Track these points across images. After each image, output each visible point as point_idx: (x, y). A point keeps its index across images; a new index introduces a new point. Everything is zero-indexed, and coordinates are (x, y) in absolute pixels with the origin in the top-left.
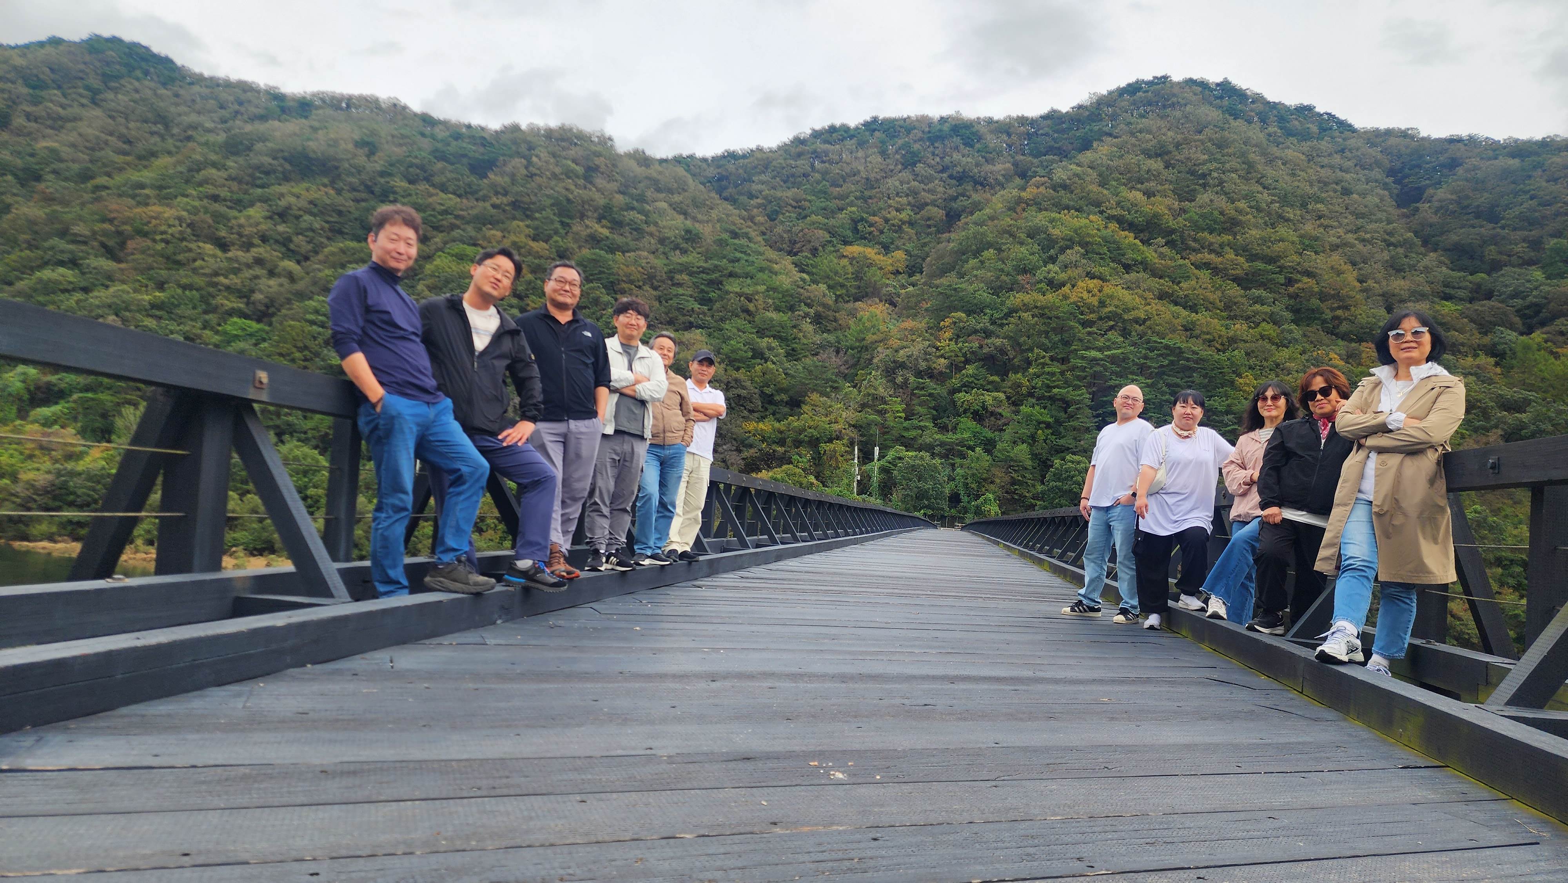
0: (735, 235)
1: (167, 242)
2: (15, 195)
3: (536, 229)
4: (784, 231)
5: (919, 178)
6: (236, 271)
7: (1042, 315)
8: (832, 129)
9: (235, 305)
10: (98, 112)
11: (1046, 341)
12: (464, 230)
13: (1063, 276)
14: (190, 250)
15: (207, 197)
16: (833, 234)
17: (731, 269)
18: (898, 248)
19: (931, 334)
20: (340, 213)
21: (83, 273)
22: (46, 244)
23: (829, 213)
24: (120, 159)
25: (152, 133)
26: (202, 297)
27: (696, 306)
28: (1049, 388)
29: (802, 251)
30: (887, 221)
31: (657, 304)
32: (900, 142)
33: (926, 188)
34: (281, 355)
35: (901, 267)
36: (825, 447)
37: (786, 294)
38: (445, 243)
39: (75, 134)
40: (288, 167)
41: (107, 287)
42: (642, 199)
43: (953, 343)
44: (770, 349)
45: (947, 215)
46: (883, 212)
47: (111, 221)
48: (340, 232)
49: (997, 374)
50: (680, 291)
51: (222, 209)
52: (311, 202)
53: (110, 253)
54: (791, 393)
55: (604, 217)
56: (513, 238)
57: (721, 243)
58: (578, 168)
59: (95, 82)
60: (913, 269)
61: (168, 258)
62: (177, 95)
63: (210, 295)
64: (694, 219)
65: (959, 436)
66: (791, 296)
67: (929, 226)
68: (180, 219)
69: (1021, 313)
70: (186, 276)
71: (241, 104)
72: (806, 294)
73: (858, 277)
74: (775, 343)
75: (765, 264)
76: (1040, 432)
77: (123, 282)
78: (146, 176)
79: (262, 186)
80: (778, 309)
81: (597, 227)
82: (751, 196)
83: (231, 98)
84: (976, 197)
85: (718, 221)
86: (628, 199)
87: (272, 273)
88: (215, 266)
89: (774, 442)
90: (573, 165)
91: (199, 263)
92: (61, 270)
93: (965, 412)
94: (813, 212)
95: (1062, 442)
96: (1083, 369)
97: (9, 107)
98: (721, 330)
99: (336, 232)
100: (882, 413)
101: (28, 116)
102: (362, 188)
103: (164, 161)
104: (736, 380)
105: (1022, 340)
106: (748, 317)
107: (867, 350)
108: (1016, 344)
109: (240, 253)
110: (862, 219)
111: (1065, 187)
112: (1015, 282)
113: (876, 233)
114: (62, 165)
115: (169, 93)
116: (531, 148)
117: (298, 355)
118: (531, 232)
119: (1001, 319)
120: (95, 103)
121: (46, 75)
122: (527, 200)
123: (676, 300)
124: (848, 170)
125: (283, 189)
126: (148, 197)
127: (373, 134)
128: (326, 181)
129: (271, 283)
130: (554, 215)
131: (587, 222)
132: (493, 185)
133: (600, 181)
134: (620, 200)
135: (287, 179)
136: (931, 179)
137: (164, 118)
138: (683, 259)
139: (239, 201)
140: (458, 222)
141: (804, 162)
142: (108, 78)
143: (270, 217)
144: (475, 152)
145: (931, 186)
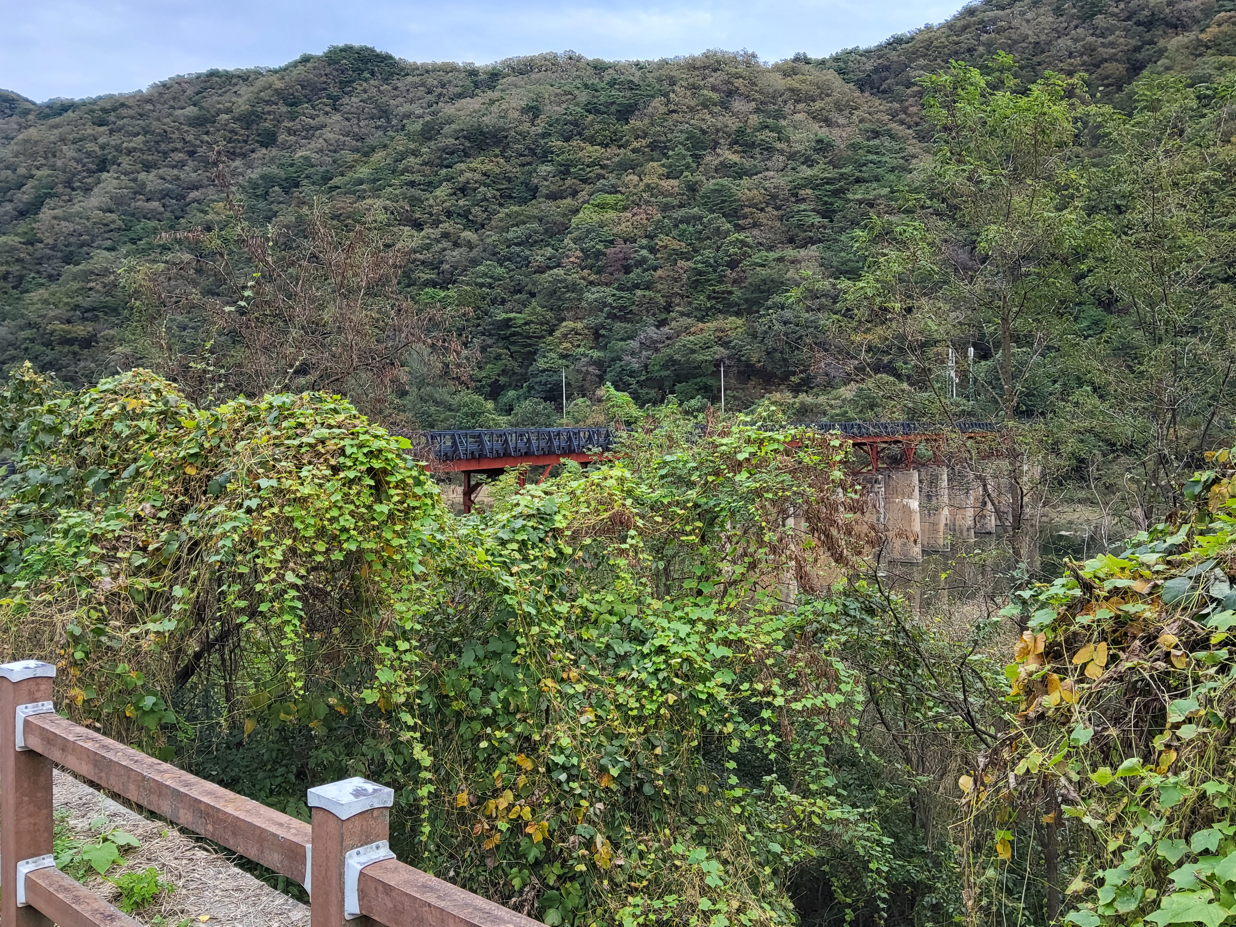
0: (875, 134)
2: (280, 202)
3: (670, 166)
5: (1098, 32)
6: (428, 247)
9: (428, 276)
10: (337, 117)
12: (608, 179)
15: (406, 184)
17: (858, 174)
20: (509, 180)
24: (350, 158)
25: (377, 128)
26: (405, 273)
27: (817, 220)
31: (778, 224)
33: (1106, 41)
38: (590, 195)
39: (321, 140)
40: (467, 144)
42: (778, 115)
45: (1128, 69)
48: (511, 197)
50: (803, 207)
51: (418, 193)
52: (485, 174)
55: (736, 142)
56: (647, 180)
57: (855, 147)
58: (715, 95)
59: (334, 91)
62: (396, 89)
63: (410, 270)
64: (834, 124)
68: (385, 208)
71: (443, 86)
75: (897, 163)
78: (363, 172)
79: (448, 167)
81: (728, 154)
83: (435, 82)
84: (1163, 43)
86: (763, 119)
87: (456, 245)
88: (413, 245)
90: (712, 94)
97: (274, 126)
99: (506, 197)
101: (289, 131)
103: (378, 156)
109: (431, 230)
114: (312, 170)
115: (389, 88)
116: (672, 84)
118: (664, 171)
120: (335, 109)
121: (298, 90)
122: (663, 138)
123: (797, 217)
124: (1014, 37)
125: (463, 166)
126: (365, 191)
127: (539, 97)
128: (497, 151)
129: (454, 254)
130: (688, 149)
131: (718, 151)
132: (633, 130)
133: (738, 105)
134: (754, 120)
135: (467, 155)
136: (1111, 30)
137: (386, 112)
138: (809, 172)
139: (430, 183)
140: (603, 172)
141: (969, 36)
142: (344, 84)
143: (455, 194)
144: (621, 96)
145: (1111, 38)
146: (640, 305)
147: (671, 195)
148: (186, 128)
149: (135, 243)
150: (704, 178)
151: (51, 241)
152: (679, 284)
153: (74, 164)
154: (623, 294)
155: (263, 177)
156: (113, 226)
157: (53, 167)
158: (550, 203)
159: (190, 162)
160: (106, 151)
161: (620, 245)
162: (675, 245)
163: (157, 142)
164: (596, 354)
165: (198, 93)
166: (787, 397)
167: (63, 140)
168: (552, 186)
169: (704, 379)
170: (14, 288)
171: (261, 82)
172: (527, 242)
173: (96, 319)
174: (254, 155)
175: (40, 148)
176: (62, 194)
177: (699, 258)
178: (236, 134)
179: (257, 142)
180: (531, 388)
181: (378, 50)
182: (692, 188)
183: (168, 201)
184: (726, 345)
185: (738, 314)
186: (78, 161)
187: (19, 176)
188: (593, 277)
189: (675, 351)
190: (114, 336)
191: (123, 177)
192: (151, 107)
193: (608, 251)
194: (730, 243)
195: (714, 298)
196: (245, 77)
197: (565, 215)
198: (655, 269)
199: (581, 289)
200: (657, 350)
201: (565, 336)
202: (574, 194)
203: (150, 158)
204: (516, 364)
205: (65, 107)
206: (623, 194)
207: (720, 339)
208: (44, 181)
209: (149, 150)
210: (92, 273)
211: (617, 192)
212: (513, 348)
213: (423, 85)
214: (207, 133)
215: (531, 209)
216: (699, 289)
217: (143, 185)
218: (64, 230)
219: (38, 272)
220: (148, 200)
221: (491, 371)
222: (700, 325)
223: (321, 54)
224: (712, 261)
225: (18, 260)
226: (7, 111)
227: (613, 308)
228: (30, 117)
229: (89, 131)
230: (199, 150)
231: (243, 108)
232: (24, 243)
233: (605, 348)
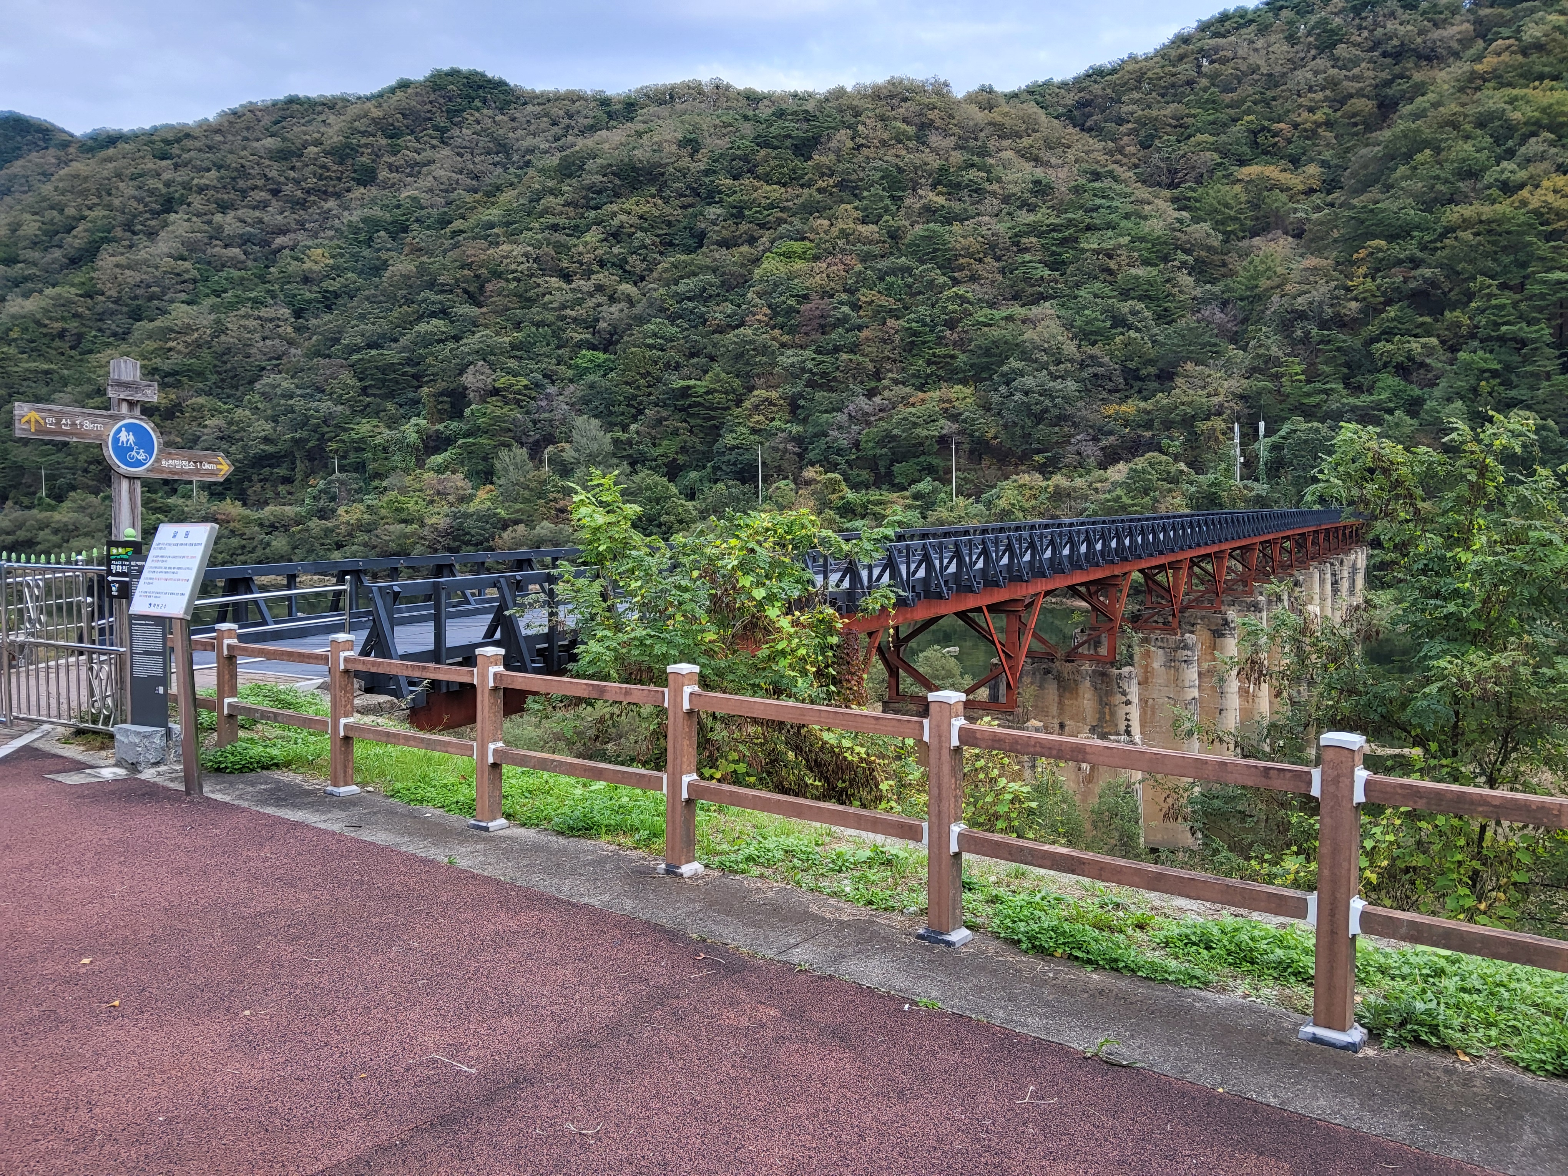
0: (1096, 176)
1: (519, 280)
2: (389, 250)
3: (866, 209)
4: (1162, 160)
5: (1340, 63)
6: (580, 302)
7: (1489, 232)
8: (1224, 18)
9: (583, 336)
10: (446, 151)
11: (1494, 266)
12: (791, 223)
13: (1522, 175)
14: (539, 285)
15: (548, 228)
16: (1224, 155)
17: (1088, 220)
18: (1311, 160)
19: (1341, 272)
20: (669, 224)
21: (452, 322)
22: (420, 298)
23: (1218, 127)
24: (469, 198)
25: (495, 164)
26: (553, 332)
27: (1047, 272)
28: (1497, 325)
29: (1185, 181)
30: (1296, 126)
31: (1000, 277)
32: (1313, 19)
33: (1350, 74)
34: (627, 383)
35: (1315, 184)
36: (1203, 426)
37: (1157, 242)
38: (772, 243)
39: (430, 178)
40: (617, 182)
41: (474, 333)
42: (983, 152)
43: (1369, 280)
44: (1134, 313)
45: (1380, 106)
46: (1292, 116)
47: (469, 266)
48: (671, 244)
49: (1429, 315)
50: (1027, 257)
51: (563, 238)
52: (641, 217)
53: (474, 299)
54: (1160, 364)
55: (939, 182)
56: (841, 225)
57: (1077, 190)
58: (908, 128)
59: (441, 121)
60: (1331, 185)
61: (520, 296)
62: (513, 119)
63: (560, 328)
64: (1048, 164)
65: (1375, 397)
66: (1165, 243)
67: (1355, 125)
68: (526, 255)
69: (1461, 234)
70: (538, 313)
71: (571, 117)
72: (1184, 238)
73: (1255, 206)
74: (1140, 306)
75: (1130, 208)
76: (1483, 383)
77: (486, 327)
78: (494, 214)
79: (596, 208)
80: (1146, 263)
81: (932, 196)
82: (1120, 121)
83: (561, 113)
84: (1417, 77)
85: (1076, 161)
86: (966, 156)
87: (612, 299)
88: (562, 299)
89: (1140, 426)
90: (904, 126)
91: (548, 298)
92: (434, 321)
93: (1385, 365)
94: (1199, 131)
95: (1513, 393)
96: (1542, 296)
97: (373, 161)
98: (1076, 298)
99: (668, 244)
100: (1277, 376)
101: (391, 168)
102: (688, 192)
103: (507, 196)
104: (1091, 357)
105: (1459, 267)
106: (1108, 278)
107: (1260, 299)
108: (1452, 272)
109: (582, 282)
110: (1264, 128)
111: (1539, 47)
112: (1458, 191)
113: (1282, 144)
114: (423, 213)
115: (506, 118)
116: (857, 114)
117: (642, 381)
118: (859, 214)
119: (1435, 241)
120: (443, 142)
121: (400, 122)
122: (854, 177)
123: (1022, 269)
124: (1244, 68)
125: (615, 208)
126: (498, 235)
127: (696, 128)
128: (653, 191)
129: (613, 309)
130: (884, 189)
131: (920, 192)
132: (818, 167)
133: (935, 139)
134: (957, 157)
135: (617, 195)
136: (1356, 62)
137: (504, 146)
138: (1031, 218)
139: (577, 227)
140: (784, 215)
141: (1187, 66)
142: (452, 114)
143: (605, 240)
144: (799, 130)
145: (1356, 71)
146: (846, 371)
147: (870, 242)
148: (267, 162)
149: (219, 296)
150: (907, 223)
151: (114, 293)
152: (889, 347)
153: (135, 204)
154: (824, 358)
155: (365, 220)
156: (186, 276)
157: (109, 207)
158: (724, 251)
159: (274, 202)
160: (172, 189)
161: (815, 301)
162: (883, 301)
163: (234, 179)
164: (796, 429)
165: (276, 123)
166: (1037, 479)
167: (119, 176)
168: (724, 232)
169: (929, 459)
170: (71, 348)
171: (352, 111)
172: (702, 296)
173: (178, 385)
174: (350, 195)
175: (92, 185)
176: (122, 239)
177: (913, 316)
178: (328, 170)
179: (353, 179)
180: (716, 468)
181: (490, 75)
182: (894, 235)
183: (248, 247)
184: (954, 417)
185: (964, 382)
186: (139, 200)
187: (68, 217)
188: (786, 338)
189: (891, 425)
190: (202, 406)
191: (194, 219)
192: (221, 138)
193: (802, 308)
194: (948, 299)
195: (935, 363)
196: (331, 105)
197: (743, 265)
198: (860, 328)
199: (773, 352)
200: (868, 424)
201: (756, 407)
202: (752, 241)
203: (226, 197)
204: (697, 440)
205: (112, 140)
206: (811, 241)
207: (946, 410)
208: (99, 223)
209: (224, 187)
210: (172, 330)
211: (803, 239)
212: (693, 422)
213: (547, 115)
214: (293, 168)
215: (700, 258)
216: (914, 352)
217: (220, 228)
218: (129, 280)
219: (100, 330)
220: (226, 246)
221: (668, 447)
222: (921, 395)
223: (422, 79)
224: (928, 319)
225: (76, 316)
226: (41, 143)
227: (814, 374)
228: (71, 150)
229: (150, 166)
230: (284, 188)
231: (335, 139)
232: (81, 296)
233: (804, 421)
